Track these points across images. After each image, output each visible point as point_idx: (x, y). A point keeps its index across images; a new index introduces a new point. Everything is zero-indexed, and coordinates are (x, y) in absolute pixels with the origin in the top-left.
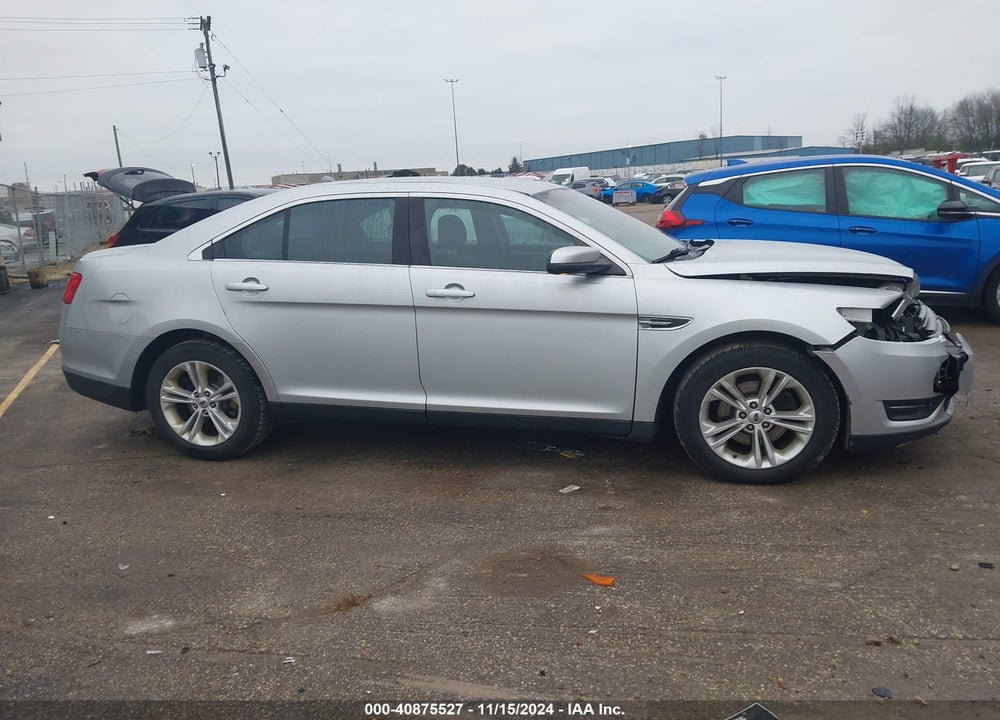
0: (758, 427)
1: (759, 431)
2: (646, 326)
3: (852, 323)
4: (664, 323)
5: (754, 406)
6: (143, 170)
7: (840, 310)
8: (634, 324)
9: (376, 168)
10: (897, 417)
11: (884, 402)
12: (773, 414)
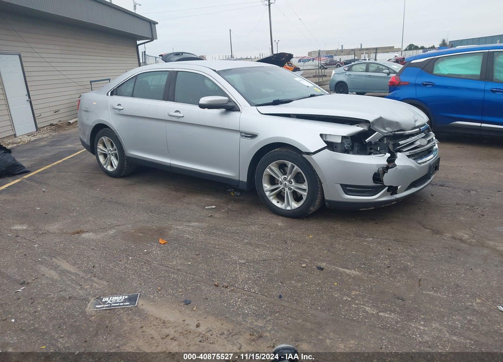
0: (287, 189)
1: (287, 192)
2: (242, 136)
3: (326, 142)
4: (249, 136)
5: (285, 179)
6: (182, 53)
7: (321, 135)
8: (238, 135)
9: (361, 47)
10: (350, 194)
11: (341, 185)
12: (293, 184)
